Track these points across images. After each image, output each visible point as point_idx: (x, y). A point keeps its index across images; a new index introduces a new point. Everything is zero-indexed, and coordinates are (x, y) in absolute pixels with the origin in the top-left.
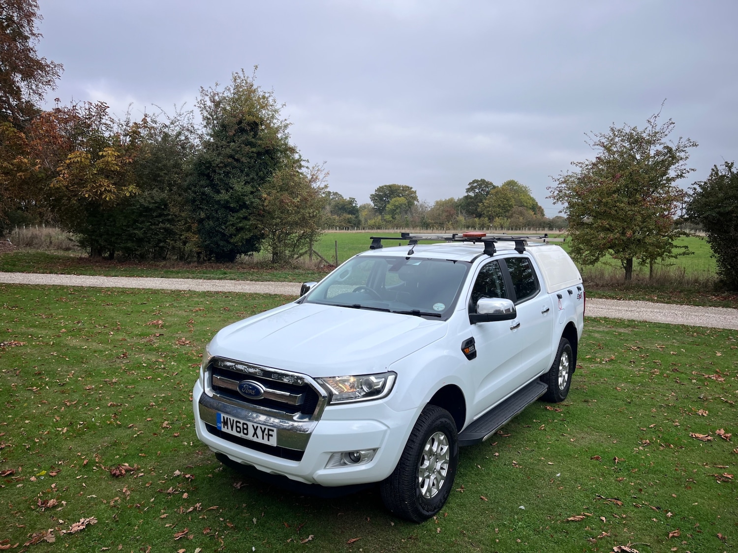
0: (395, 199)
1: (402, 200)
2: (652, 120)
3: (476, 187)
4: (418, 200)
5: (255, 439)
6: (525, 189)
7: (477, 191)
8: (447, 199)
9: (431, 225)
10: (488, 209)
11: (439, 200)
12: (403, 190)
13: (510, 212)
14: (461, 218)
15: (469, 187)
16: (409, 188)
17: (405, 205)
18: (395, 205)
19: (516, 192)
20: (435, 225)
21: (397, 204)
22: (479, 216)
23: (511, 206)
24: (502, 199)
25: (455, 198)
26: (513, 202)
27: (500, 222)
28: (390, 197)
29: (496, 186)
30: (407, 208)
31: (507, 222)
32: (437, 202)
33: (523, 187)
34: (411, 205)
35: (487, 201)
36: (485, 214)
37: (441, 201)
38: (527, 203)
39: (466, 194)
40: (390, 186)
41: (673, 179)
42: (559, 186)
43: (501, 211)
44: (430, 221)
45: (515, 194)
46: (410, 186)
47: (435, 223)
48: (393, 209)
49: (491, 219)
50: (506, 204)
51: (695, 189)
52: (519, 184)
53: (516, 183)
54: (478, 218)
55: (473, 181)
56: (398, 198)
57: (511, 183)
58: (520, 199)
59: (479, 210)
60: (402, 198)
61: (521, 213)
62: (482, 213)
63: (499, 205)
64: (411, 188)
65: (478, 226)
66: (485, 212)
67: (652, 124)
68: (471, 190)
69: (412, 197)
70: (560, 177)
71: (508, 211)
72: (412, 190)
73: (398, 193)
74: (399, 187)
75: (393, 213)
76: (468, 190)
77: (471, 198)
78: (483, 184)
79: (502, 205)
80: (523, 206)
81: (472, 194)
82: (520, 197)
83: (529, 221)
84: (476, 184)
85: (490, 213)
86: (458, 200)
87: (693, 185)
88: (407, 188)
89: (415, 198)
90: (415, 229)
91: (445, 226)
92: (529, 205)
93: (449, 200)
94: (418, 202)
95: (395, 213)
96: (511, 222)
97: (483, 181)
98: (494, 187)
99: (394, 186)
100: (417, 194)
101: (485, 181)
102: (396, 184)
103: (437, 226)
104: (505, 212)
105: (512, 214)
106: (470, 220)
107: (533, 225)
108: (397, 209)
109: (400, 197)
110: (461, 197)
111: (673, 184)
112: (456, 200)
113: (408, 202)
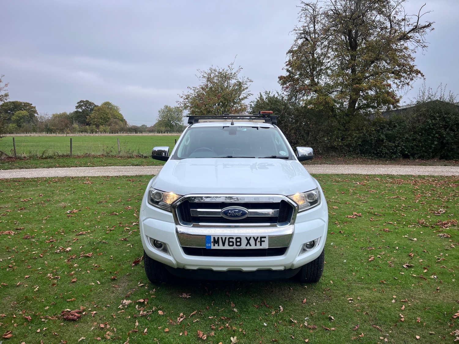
0: (18, 112)
1: (25, 113)
2: (230, 66)
3: (82, 105)
4: (37, 113)
5: (248, 247)
6: (117, 108)
7: (84, 108)
8: (61, 113)
9: (54, 130)
10: (94, 120)
11: (55, 113)
12: (24, 105)
13: (109, 122)
14: (76, 125)
15: (77, 105)
16: (29, 104)
17: (28, 116)
18: (19, 117)
19: (111, 109)
20: (57, 130)
21: (20, 115)
22: (88, 124)
23: (109, 118)
24: (103, 114)
25: (67, 113)
26: (110, 116)
27: (104, 128)
28: (14, 110)
29: (97, 105)
30: (29, 118)
31: (108, 128)
32: (54, 115)
33: (115, 106)
34: (33, 116)
35: (93, 115)
36: (92, 123)
37: (56, 114)
38: (118, 117)
39: (76, 110)
40: (13, 103)
41: (242, 99)
42: (184, 100)
43: (103, 121)
44: (53, 127)
45: (110, 111)
46: (30, 103)
47: (57, 129)
48: (18, 120)
49: (97, 126)
50: (106, 117)
51: (251, 105)
52: (113, 105)
53: (110, 104)
54: (88, 126)
55: (80, 101)
56: (21, 111)
57: (107, 104)
58: (114, 114)
59: (87, 120)
60: (25, 111)
61: (116, 123)
62: (90, 122)
63: (101, 117)
64: (31, 104)
65: (89, 131)
66: (92, 122)
67: (230, 68)
68: (79, 108)
69: (32, 110)
70: (183, 95)
71: (107, 121)
72: (32, 106)
73: (21, 107)
74: (21, 103)
75: (18, 122)
76: (77, 107)
77: (80, 112)
78: (87, 103)
79: (103, 118)
80: (116, 118)
81: (80, 110)
82: (114, 113)
83: (122, 128)
84: (82, 103)
85: (95, 122)
86: (70, 114)
87: (250, 103)
88: (27, 105)
89: (35, 112)
90: (41, 133)
91: (64, 131)
92: (120, 118)
93: (63, 113)
94: (38, 114)
95: (19, 122)
96: (110, 128)
97: (87, 101)
98: (96, 106)
99: (17, 102)
100: (37, 109)
101: (89, 101)
102: (19, 101)
103: (58, 131)
104: (105, 122)
105: (110, 124)
106: (83, 127)
107: (125, 130)
108: (21, 119)
109: (22, 110)
110: (72, 112)
111: (243, 102)
112: (68, 114)
113: (30, 115)
